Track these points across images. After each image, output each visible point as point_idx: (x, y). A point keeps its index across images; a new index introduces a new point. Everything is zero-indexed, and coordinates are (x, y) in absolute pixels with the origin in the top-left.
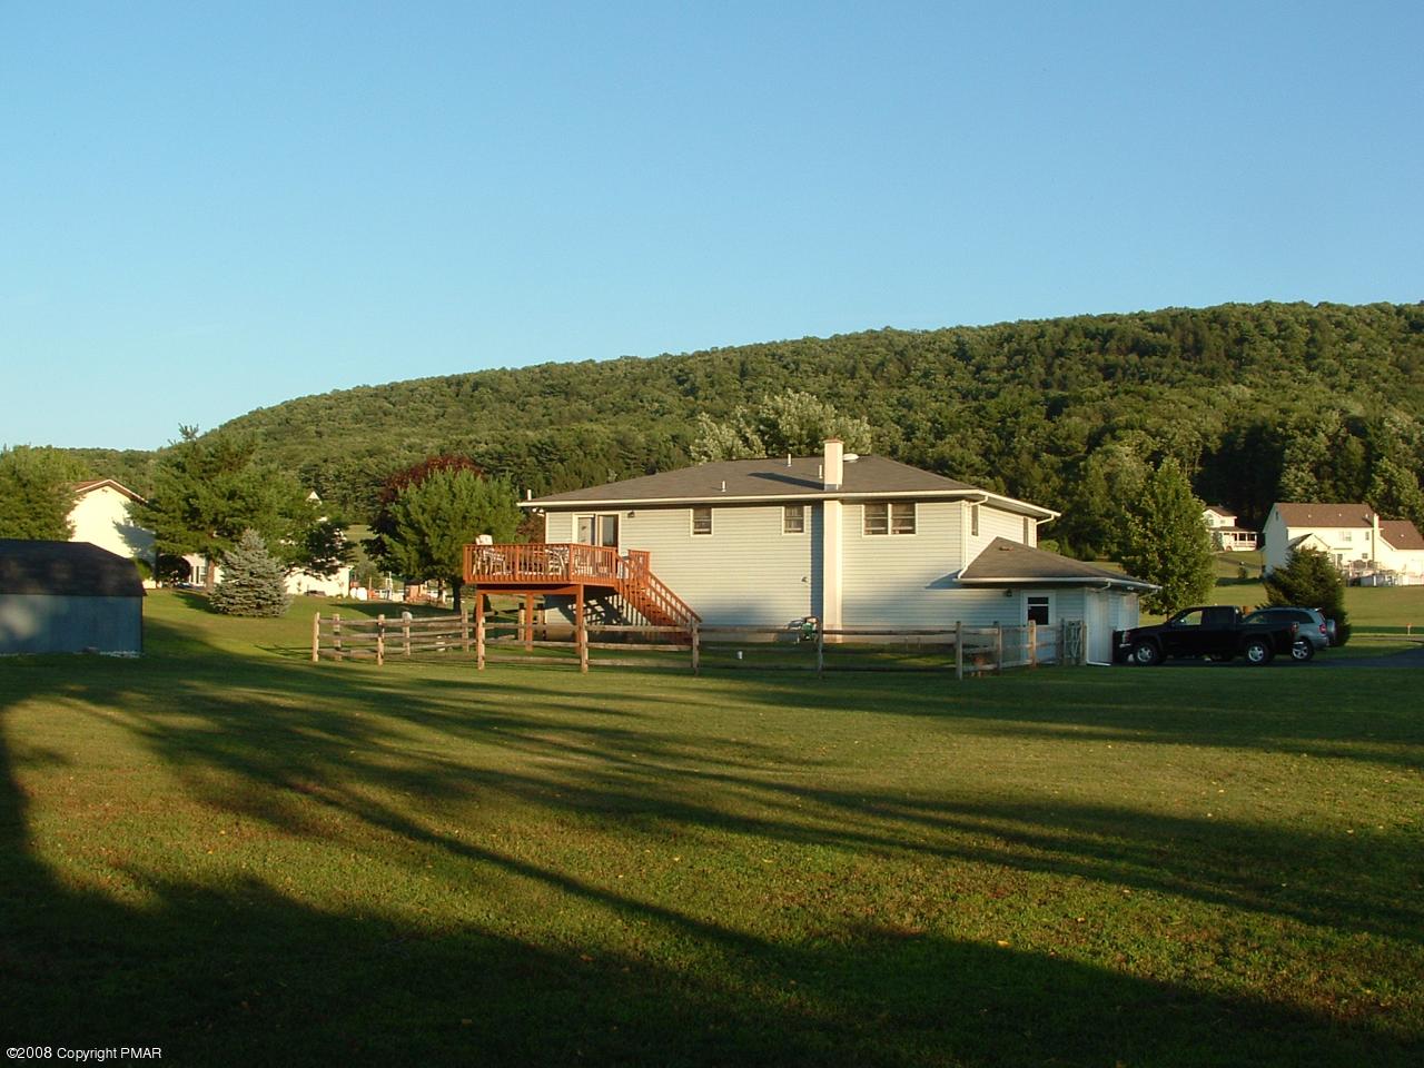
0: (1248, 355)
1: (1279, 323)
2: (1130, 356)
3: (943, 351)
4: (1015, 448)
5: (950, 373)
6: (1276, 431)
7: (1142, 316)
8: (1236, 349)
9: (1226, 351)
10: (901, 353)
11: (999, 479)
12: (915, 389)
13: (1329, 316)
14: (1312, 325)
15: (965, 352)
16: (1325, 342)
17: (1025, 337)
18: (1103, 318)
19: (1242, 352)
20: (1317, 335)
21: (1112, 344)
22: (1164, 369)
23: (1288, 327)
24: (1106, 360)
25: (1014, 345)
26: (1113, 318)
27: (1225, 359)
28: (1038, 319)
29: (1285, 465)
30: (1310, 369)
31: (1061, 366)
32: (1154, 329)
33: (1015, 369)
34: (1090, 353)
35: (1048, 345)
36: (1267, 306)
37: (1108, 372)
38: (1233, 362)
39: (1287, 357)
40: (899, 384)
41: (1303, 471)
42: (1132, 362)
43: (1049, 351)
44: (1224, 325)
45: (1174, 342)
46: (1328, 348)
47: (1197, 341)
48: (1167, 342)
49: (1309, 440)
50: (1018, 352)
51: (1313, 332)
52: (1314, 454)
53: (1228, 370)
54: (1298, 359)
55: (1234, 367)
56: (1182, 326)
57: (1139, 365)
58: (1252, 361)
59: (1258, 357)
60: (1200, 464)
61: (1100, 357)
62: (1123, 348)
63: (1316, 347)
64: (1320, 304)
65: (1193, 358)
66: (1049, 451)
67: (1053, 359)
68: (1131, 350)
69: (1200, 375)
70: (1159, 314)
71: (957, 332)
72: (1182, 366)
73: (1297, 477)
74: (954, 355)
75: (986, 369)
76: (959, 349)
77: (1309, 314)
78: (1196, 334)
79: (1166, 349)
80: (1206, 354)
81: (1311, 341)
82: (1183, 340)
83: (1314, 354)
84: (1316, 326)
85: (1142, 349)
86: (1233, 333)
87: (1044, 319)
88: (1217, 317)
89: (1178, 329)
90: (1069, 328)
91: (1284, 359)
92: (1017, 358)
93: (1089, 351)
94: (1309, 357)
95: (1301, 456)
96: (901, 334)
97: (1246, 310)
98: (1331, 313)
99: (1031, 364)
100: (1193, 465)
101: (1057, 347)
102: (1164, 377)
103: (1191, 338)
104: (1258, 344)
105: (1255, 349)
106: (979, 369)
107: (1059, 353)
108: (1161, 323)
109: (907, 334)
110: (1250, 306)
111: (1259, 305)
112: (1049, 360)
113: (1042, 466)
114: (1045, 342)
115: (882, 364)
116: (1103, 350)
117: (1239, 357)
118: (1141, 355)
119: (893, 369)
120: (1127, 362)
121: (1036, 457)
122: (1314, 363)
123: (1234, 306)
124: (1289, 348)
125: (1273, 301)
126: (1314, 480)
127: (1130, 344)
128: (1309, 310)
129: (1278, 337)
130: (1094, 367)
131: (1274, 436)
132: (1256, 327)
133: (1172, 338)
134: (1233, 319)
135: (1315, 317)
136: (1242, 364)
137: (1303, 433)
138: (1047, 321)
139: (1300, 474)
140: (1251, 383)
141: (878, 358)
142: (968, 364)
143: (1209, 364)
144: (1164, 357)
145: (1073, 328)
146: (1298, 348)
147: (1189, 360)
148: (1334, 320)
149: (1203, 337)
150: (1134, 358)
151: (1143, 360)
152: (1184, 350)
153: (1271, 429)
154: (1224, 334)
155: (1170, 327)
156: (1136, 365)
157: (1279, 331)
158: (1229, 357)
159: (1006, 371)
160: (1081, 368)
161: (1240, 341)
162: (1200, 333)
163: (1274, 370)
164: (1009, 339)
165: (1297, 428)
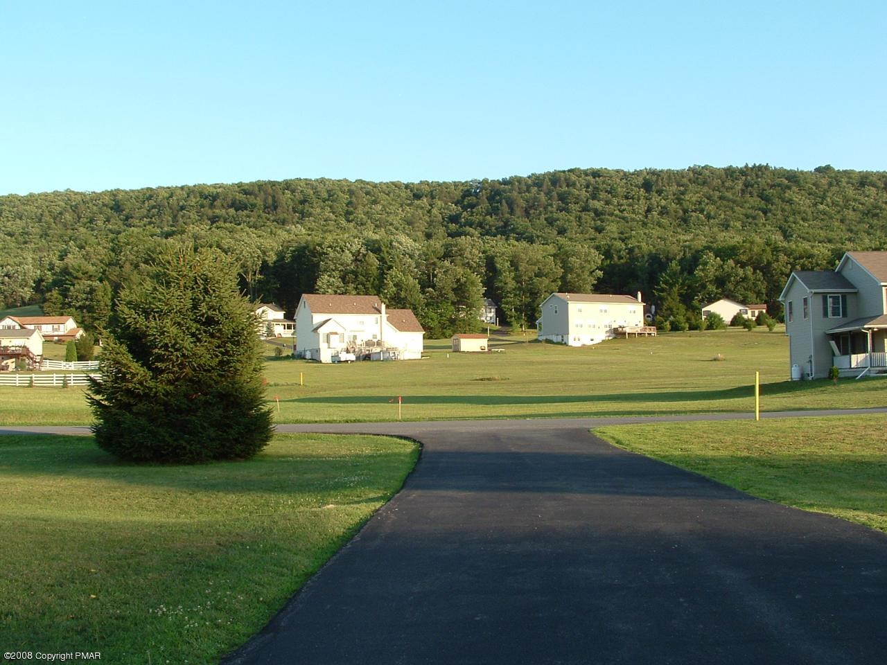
0: (308, 211)
1: (328, 191)
2: (229, 210)
3: (104, 205)
4: (121, 259)
5: (108, 220)
6: (315, 249)
7: (240, 185)
8: (300, 207)
9: (293, 208)
10: (76, 207)
11: (106, 282)
12: (82, 230)
13: (362, 188)
14: (351, 193)
15: (119, 207)
16: (359, 204)
17: (160, 197)
18: (215, 186)
19: (304, 209)
20: (354, 200)
21: (218, 203)
22: (252, 219)
23: (335, 194)
24: (214, 213)
25: (152, 202)
26: (221, 186)
27: (292, 213)
28: (170, 186)
29: (321, 273)
30: (349, 221)
31: (183, 217)
32: (246, 192)
33: (151, 218)
34: (203, 208)
35: (175, 202)
36: (322, 181)
37: (214, 220)
38: (297, 214)
39: (334, 213)
40: (72, 227)
41: (334, 277)
42: (230, 214)
43: (175, 206)
44: (293, 191)
45: (259, 202)
46: (360, 208)
47: (274, 201)
48: (255, 201)
49: (339, 255)
50: (154, 207)
51: (351, 197)
52: (342, 264)
53: (294, 220)
54: (340, 215)
55: (298, 218)
56: (265, 192)
57: (235, 216)
58: (310, 215)
59: (314, 212)
60: (261, 273)
61: (210, 210)
62: (225, 205)
63: (352, 207)
64: (356, 181)
65: (271, 212)
66: (146, 262)
67: (178, 211)
68: (230, 207)
69: (275, 223)
70: (252, 184)
71: (114, 194)
72: (264, 217)
73: (329, 282)
74: (112, 209)
75: (132, 218)
76: (115, 204)
77: (349, 186)
78: (274, 197)
79: (253, 206)
80: (279, 210)
81: (349, 203)
82: (265, 200)
83: (352, 212)
84: (353, 194)
85: (238, 206)
86: (299, 196)
87: (174, 186)
88: (288, 186)
89: (262, 193)
90: (190, 191)
91: (331, 214)
92: (153, 210)
93: (202, 206)
94: (348, 213)
95: (332, 267)
96: (76, 194)
97: (308, 182)
98: (363, 186)
99: (163, 215)
100: (255, 275)
101: (181, 203)
102: (251, 224)
103: (270, 200)
104: (315, 204)
105: (312, 207)
106: (127, 218)
107: (182, 208)
108: (251, 189)
109: (81, 194)
110: (311, 180)
111: (317, 180)
112: (175, 212)
113: (140, 273)
114: (173, 201)
115: (61, 213)
116: (212, 206)
117: (302, 213)
118: (237, 210)
119: (68, 217)
120: (227, 214)
121: (137, 266)
122: (351, 217)
123: (300, 179)
124: (335, 206)
125: (326, 178)
126: (342, 284)
127: (230, 203)
128: (349, 184)
129: (328, 200)
130: (205, 217)
131: (314, 253)
132: (314, 193)
133: (258, 198)
134: (299, 187)
135: (353, 188)
136: (303, 217)
137: (335, 250)
138: (176, 187)
139: (332, 279)
140: (309, 228)
141: (59, 209)
142: (120, 215)
143: (282, 216)
144: (252, 211)
145: (193, 191)
146: (341, 207)
147: (269, 214)
148: (364, 190)
149: (279, 198)
150: (232, 211)
151: (238, 213)
152: (266, 207)
153: (311, 247)
154: (293, 197)
155: (257, 192)
156: (233, 217)
157: (329, 196)
158: (295, 212)
159: (145, 219)
160: (197, 218)
161: (303, 202)
162: (276, 196)
163: (325, 221)
164: (150, 197)
165: (330, 247)
